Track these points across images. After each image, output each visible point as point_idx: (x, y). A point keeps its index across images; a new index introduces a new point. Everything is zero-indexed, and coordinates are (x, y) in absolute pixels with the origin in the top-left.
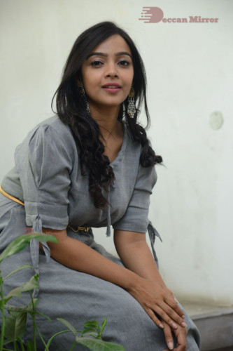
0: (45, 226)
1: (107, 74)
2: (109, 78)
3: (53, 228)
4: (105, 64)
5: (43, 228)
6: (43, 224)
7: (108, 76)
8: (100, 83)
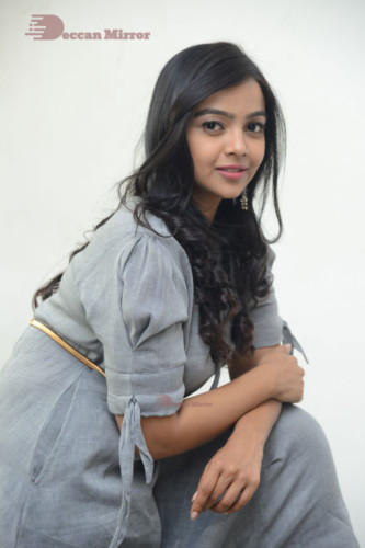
0: (146, 414)
1: (230, 150)
2: (232, 157)
3: (160, 414)
4: (228, 130)
5: (142, 418)
6: (142, 411)
7: (232, 154)
8: (214, 161)
